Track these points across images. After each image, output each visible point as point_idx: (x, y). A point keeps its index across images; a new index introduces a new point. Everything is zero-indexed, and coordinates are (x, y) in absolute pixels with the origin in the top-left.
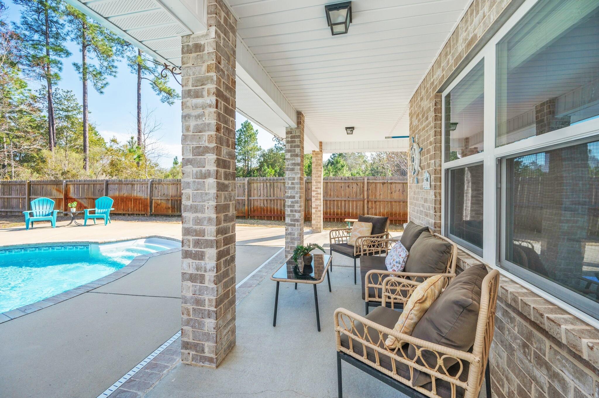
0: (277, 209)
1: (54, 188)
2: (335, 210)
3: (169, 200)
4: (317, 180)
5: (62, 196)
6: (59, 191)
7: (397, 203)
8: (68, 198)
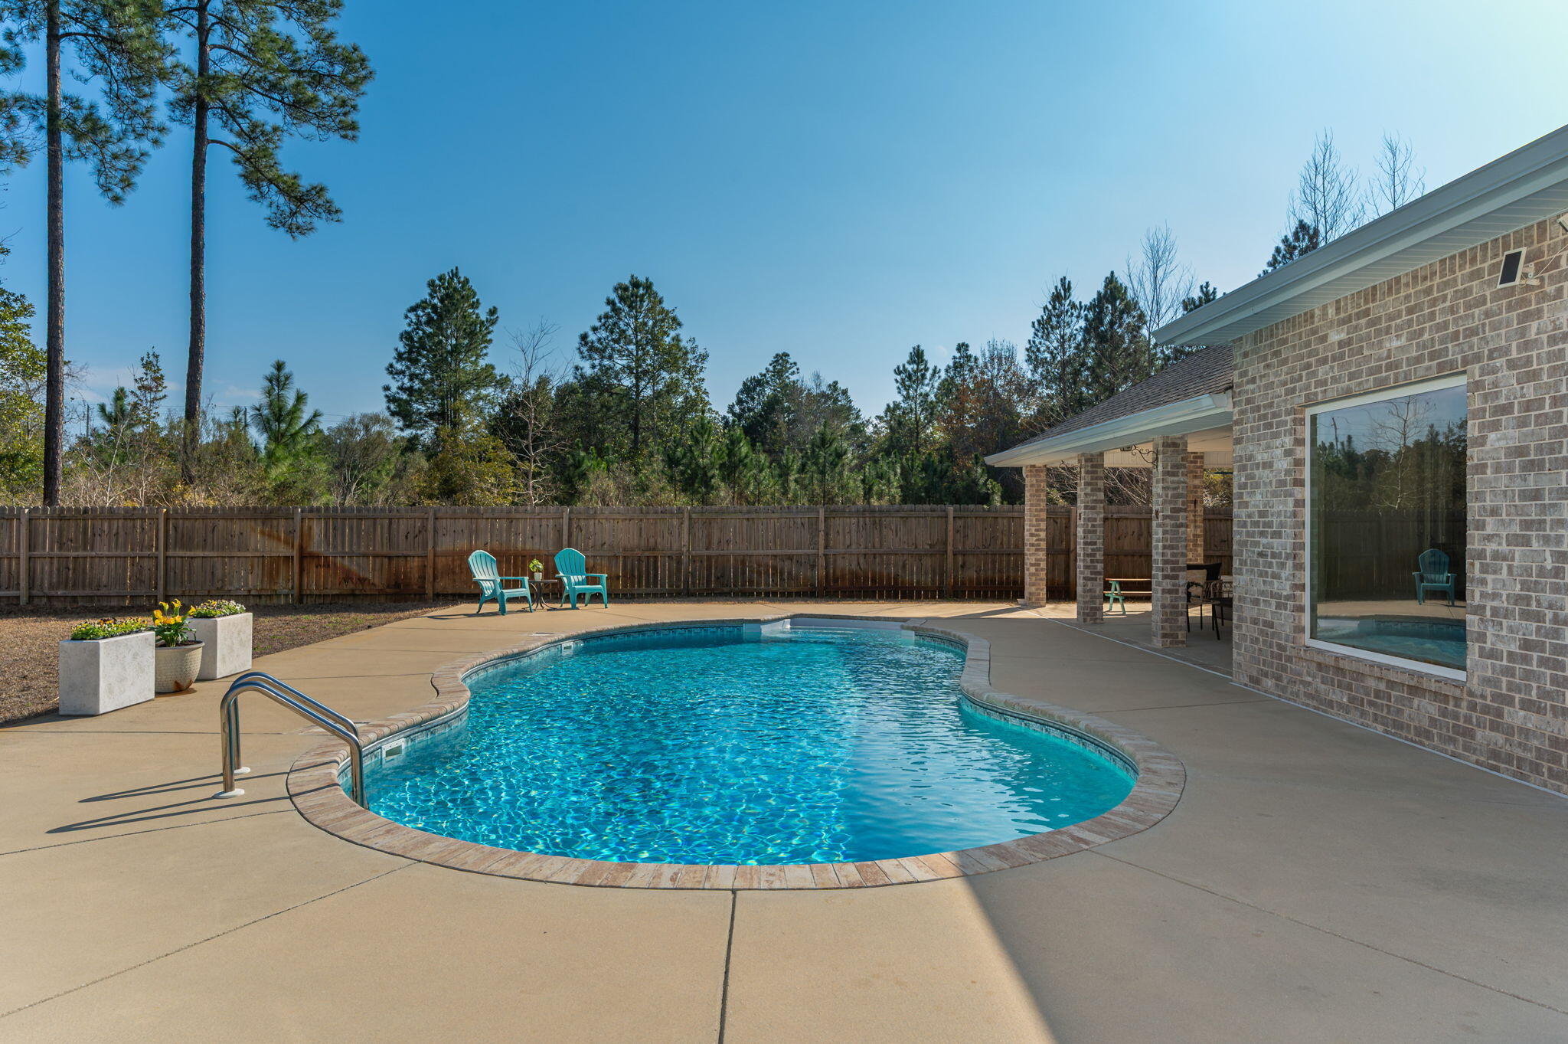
0: (889, 575)
1: (255, 531)
2: (1012, 574)
3: (617, 557)
4: (1037, 515)
5: (295, 553)
6: (270, 535)
7: (1130, 558)
8: (305, 556)
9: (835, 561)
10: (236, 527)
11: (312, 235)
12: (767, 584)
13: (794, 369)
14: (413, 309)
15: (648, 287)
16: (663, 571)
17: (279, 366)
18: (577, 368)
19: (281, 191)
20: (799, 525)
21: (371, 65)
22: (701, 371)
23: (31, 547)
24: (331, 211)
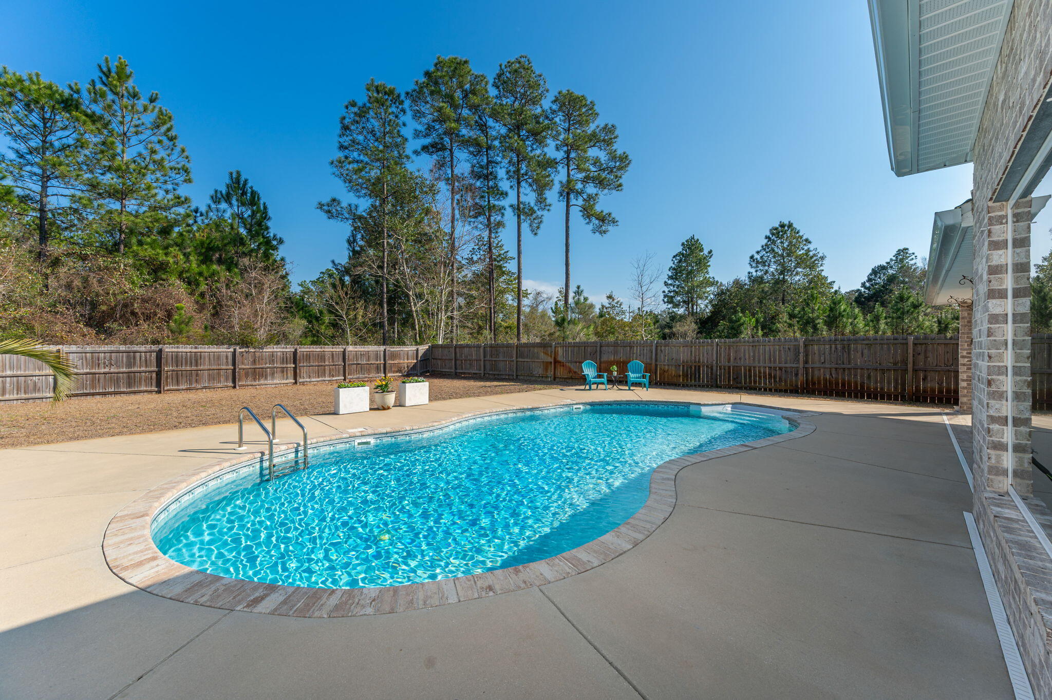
1: (541, 351)
5: (552, 361)
6: (546, 353)
8: (556, 362)
9: (813, 372)
10: (536, 350)
11: (608, 233)
12: (765, 384)
13: (913, 257)
14: (674, 257)
15: (790, 225)
16: (703, 374)
17: (578, 287)
18: (749, 273)
19: (597, 219)
20: (787, 349)
21: (630, 157)
22: (821, 265)
23: (484, 357)
24: (614, 222)
